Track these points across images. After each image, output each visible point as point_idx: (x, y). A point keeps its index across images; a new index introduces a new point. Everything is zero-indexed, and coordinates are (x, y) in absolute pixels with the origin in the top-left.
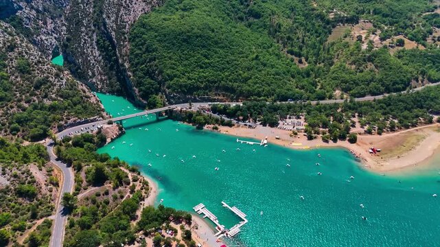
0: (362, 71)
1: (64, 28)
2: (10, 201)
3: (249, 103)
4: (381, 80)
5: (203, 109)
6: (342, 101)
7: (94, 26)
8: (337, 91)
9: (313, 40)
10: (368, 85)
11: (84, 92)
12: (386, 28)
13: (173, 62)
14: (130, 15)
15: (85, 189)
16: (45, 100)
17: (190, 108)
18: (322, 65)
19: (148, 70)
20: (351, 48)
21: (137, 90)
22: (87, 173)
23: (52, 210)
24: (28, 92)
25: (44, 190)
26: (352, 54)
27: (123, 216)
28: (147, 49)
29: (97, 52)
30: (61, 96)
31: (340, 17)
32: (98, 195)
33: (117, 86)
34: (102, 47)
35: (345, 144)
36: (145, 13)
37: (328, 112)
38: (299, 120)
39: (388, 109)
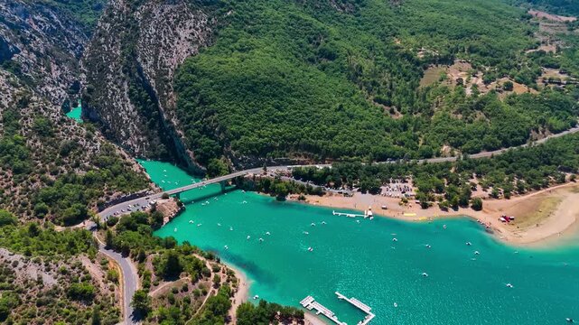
0: (471, 122)
1: (83, 76)
2: (61, 305)
3: (340, 165)
4: (496, 132)
5: (282, 174)
6: (454, 159)
7: (124, 72)
8: (445, 147)
9: (403, 85)
10: (482, 138)
11: (124, 158)
12: (487, 69)
13: (238, 115)
14: (172, 57)
15: (156, 285)
16: (76, 170)
17: (265, 174)
18: (419, 115)
19: (205, 127)
20: (453, 93)
21: (191, 153)
22: (155, 263)
23: (117, 314)
24: (53, 161)
25: (104, 289)
26: (455, 101)
27: (216, 318)
28: (201, 100)
29: (130, 106)
30: (97, 165)
31: (431, 56)
32: (175, 292)
33: (162, 148)
34: (137, 99)
35: (468, 212)
36: (192, 55)
37: (440, 172)
38: (406, 184)
39: (510, 166)
